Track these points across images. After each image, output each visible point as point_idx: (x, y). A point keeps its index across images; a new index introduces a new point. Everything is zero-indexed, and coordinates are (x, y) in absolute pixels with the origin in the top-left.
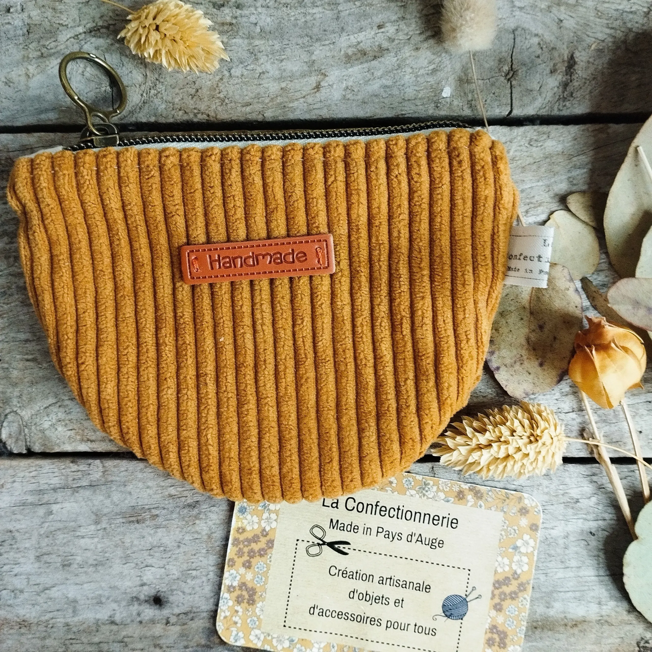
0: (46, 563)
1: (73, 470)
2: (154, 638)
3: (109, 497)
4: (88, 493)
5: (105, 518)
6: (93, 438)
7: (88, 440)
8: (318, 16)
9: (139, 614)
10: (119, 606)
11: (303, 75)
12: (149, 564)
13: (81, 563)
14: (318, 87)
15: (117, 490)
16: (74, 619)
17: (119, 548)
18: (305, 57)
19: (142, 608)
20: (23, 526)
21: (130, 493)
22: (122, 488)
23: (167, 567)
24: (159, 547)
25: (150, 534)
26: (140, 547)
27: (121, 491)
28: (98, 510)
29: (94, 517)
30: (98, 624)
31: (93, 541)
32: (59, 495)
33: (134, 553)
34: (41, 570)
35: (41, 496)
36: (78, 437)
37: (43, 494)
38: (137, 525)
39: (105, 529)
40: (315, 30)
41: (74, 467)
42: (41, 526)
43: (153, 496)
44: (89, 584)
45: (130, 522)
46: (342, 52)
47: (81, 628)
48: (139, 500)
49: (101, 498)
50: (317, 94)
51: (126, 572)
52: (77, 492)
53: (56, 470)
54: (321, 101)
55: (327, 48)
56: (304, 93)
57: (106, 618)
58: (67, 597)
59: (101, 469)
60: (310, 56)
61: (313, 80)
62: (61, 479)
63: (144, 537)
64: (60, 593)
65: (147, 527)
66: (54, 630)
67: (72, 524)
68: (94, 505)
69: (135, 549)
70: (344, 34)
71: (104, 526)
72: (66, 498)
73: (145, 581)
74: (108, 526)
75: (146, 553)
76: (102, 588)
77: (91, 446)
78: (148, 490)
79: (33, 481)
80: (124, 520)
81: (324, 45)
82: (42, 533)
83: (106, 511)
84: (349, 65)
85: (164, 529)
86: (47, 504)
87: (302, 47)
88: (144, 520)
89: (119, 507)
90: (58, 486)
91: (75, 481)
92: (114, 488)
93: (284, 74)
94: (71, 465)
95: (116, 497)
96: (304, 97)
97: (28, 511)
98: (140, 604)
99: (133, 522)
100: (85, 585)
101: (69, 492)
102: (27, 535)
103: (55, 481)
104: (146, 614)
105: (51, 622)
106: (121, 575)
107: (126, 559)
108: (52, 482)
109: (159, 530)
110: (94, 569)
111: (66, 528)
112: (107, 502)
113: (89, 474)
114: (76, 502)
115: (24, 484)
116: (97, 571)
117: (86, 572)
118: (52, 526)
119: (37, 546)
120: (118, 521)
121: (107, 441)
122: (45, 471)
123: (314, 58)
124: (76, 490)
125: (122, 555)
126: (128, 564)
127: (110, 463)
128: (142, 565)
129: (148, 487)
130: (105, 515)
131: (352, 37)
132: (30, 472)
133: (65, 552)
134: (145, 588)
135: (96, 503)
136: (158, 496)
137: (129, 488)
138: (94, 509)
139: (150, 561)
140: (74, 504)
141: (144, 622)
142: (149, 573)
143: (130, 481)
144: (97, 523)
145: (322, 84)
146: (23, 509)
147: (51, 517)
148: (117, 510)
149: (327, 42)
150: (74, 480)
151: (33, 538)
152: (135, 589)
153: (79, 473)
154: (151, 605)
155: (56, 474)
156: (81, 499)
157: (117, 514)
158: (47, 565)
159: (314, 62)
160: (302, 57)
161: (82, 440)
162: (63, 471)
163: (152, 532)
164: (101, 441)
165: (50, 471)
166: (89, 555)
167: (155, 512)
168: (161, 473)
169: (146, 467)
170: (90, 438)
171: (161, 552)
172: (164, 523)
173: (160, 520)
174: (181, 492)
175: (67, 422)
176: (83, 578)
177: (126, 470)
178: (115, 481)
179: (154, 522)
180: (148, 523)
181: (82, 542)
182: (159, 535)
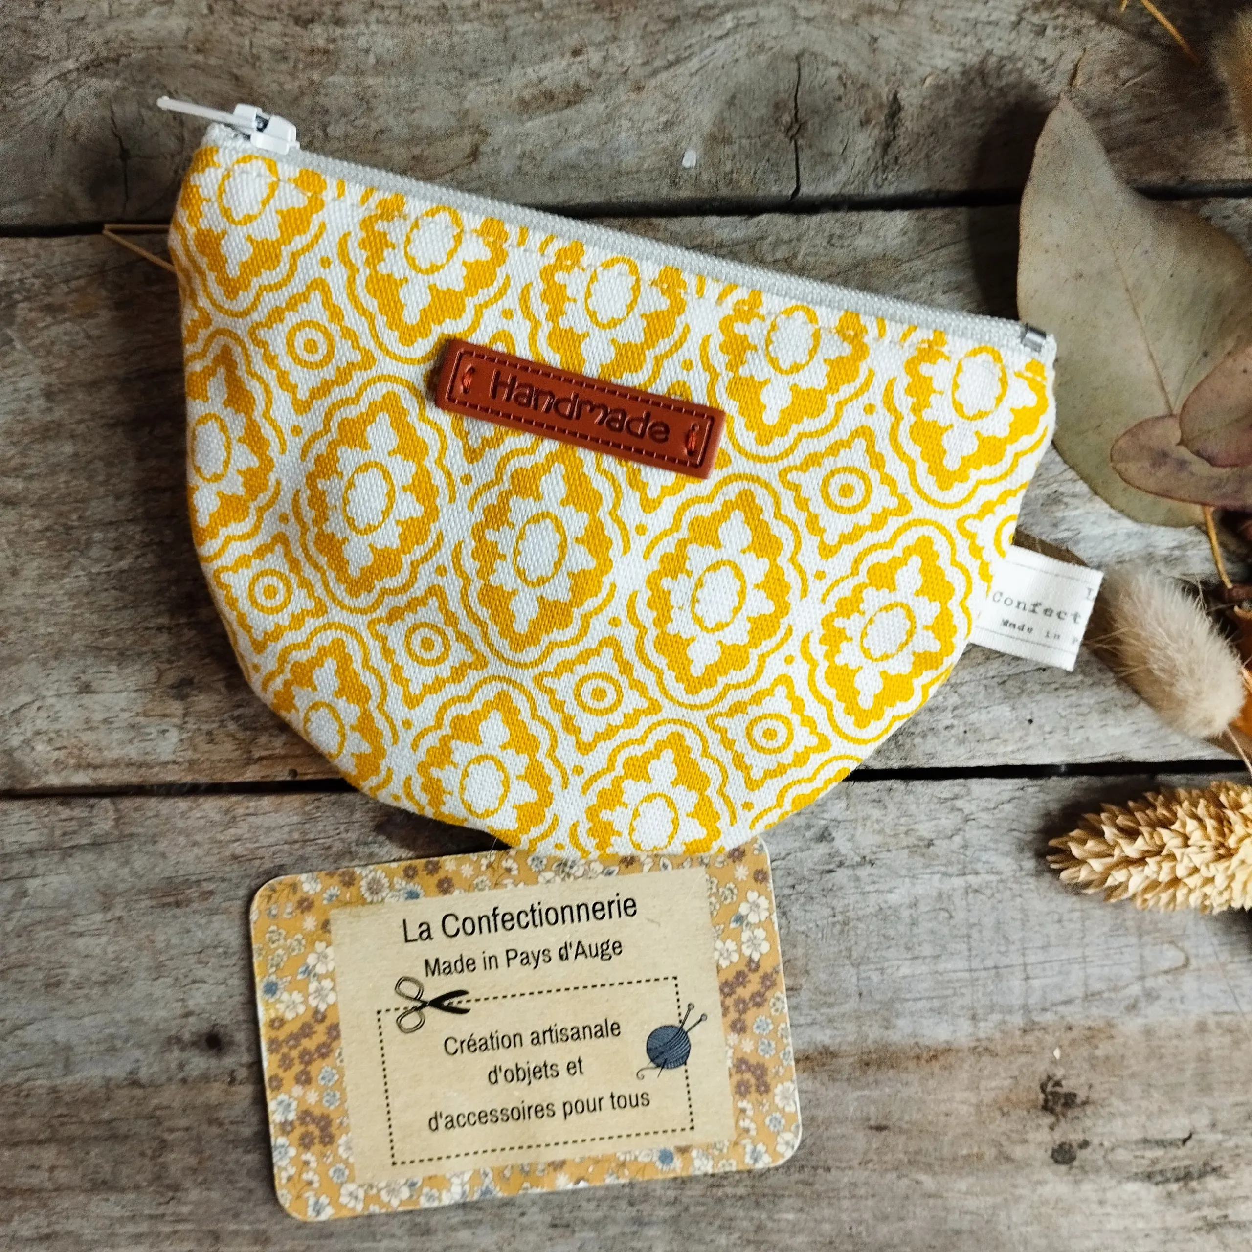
0: (16, 981)
1: (63, 817)
2: (208, 1107)
3: (127, 862)
4: (88, 857)
5: (119, 899)
6: (97, 762)
7: (89, 765)
8: (471, 36)
9: (181, 1067)
10: (145, 1053)
12: (198, 978)
13: (78, 979)
14: (474, 154)
15: (140, 851)
16: (66, 1079)
17: (145, 952)
18: (452, 104)
19: (186, 1055)
21: (163, 856)
22: (150, 848)
23: (229, 982)
24: (216, 947)
25: (200, 926)
26: (183, 949)
27: (148, 853)
28: (108, 886)
29: (100, 899)
30: (109, 1087)
31: (99, 941)
32: (39, 863)
33: (172, 959)
34: (8, 995)
35: (6, 865)
36: (72, 762)
37: (11, 861)
38: (178, 911)
39: (120, 918)
40: (467, 59)
41: (65, 812)
42: (7, 917)
43: (204, 859)
44: (92, 1017)
45: (164, 905)
46: (514, 96)
47: (80, 1095)
48: (179, 866)
49: (114, 865)
50: (474, 166)
51: (158, 993)
52: (70, 856)
53: (33, 818)
54: (480, 178)
55: (489, 88)
57: (123, 1076)
58: (54, 1042)
59: (112, 814)
60: (461, 103)
62: (42, 834)
63: (188, 932)
64: (41, 1035)
65: (194, 912)
66: (30, 1100)
67: (63, 911)
68: (100, 879)
69: (174, 952)
70: (517, 65)
71: (118, 914)
72: (52, 867)
73: (191, 1008)
74: (124, 914)
75: (192, 960)
76: (115, 1023)
77: (93, 776)
78: (196, 850)
80: (153, 903)
81: (483, 84)
82: (10, 929)
83: (121, 887)
84: (525, 117)
85: (224, 917)
86: (18, 878)
87: (446, 88)
88: (189, 901)
89: (145, 879)
90: (36, 846)
91: (67, 837)
92: (136, 847)
93: (417, 133)
94: (59, 808)
95: (139, 862)
98: (182, 1050)
99: (168, 904)
100: (86, 1020)
101: (56, 856)
103: (31, 838)
104: (192, 1066)
105: (25, 1086)
106: (150, 1000)
107: (158, 970)
108: (25, 839)
109: (215, 918)
110: (101, 990)
111: (51, 919)
112: (124, 872)
113: (91, 824)
114: (69, 873)
116: (106, 994)
117: (87, 997)
118: (27, 917)
119: (1, 953)
120: (143, 904)
121: (122, 766)
122: (14, 821)
123: (466, 105)
124: (68, 852)
125: (151, 964)
126: (161, 980)
127: (127, 804)
128: (188, 980)
129: (195, 844)
130: (120, 894)
131: (529, 71)
133: (49, 962)
134: (192, 1020)
135: (104, 874)
136: (213, 859)
137: (162, 846)
138: (101, 884)
139: (200, 972)
140: (65, 878)
141: (190, 1079)
142: (198, 994)
143: (164, 834)
144: (106, 908)
145: (482, 148)
147: (26, 900)
148: (141, 884)
149: (488, 80)
150: (64, 834)
152: (174, 1023)
153: (73, 823)
154: (202, 1050)
155: (34, 826)
156: (77, 868)
157: (141, 892)
158: (18, 985)
159: (467, 111)
160: (447, 104)
161: (78, 767)
162: (46, 819)
163: (204, 921)
164: (111, 766)
165: (23, 820)
166: (92, 966)
167: (208, 886)
168: (217, 817)
169: (191, 809)
170: (93, 762)
171: (219, 956)
172: (224, 905)
173: (217, 900)
174: (253, 851)
175: (52, 735)
176: (83, 1006)
177: (157, 816)
178: (138, 835)
179: (206, 905)
180: (195, 905)
181: (81, 943)
182: (216, 925)
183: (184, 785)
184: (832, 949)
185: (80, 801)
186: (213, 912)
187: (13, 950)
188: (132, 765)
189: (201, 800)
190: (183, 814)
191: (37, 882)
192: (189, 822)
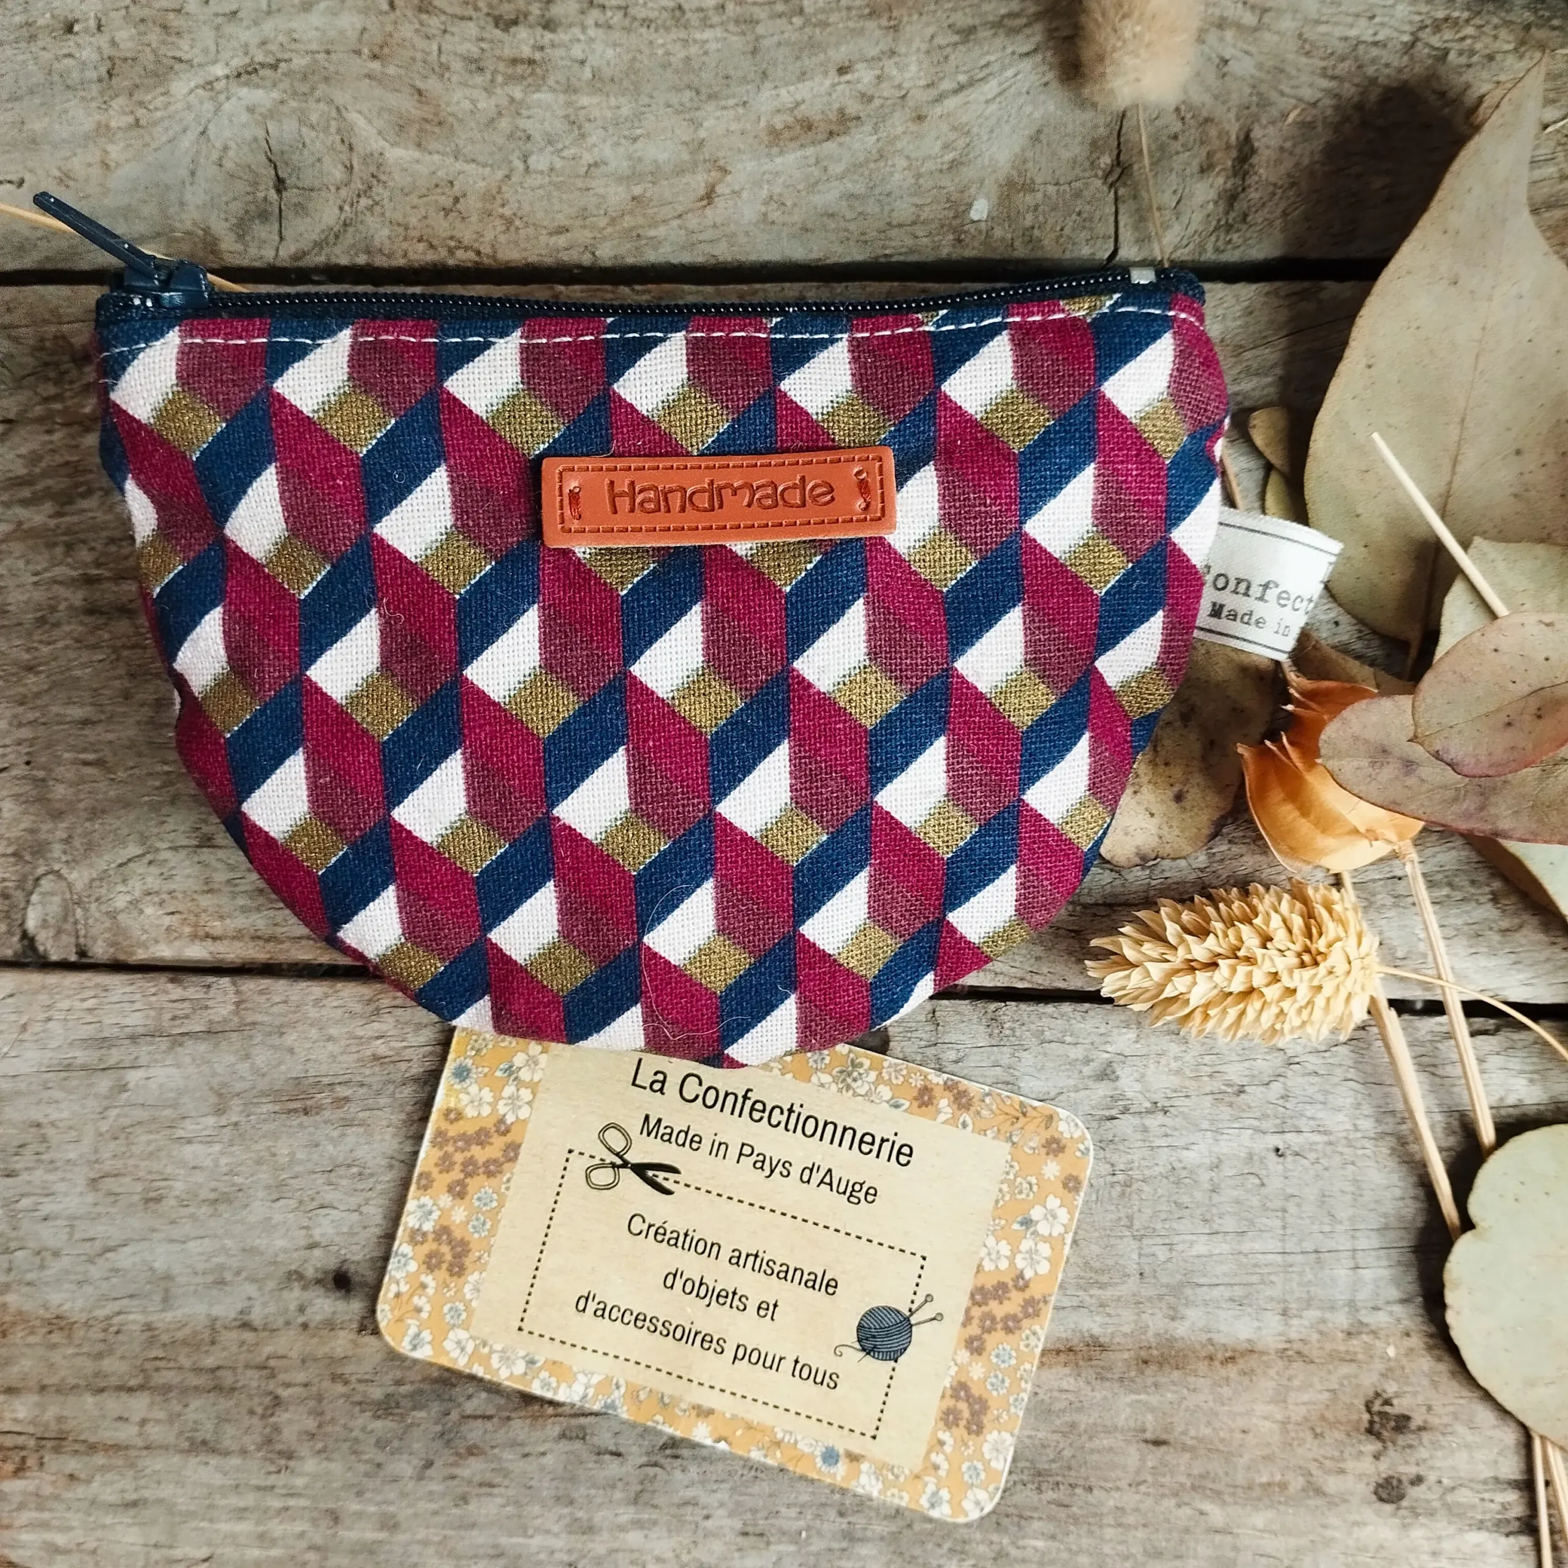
0: (110, 1194)
1: (174, 997)
2: (332, 1360)
3: (248, 1056)
4: (202, 1047)
5: (236, 1101)
6: (217, 932)
7: (207, 936)
8: (713, 46)
9: (302, 1309)
10: (260, 1289)
11: (680, 171)
12: (326, 1202)
13: (184, 1196)
14: (709, 196)
15: (263, 1043)
16: (163, 1315)
17: (264, 1168)
18: (684, 133)
19: (308, 1295)
20: (65, 1115)
21: (291, 1051)
22: (276, 1041)
23: (364, 1209)
24: (349, 1166)
25: (331, 1140)
26: (310, 1166)
27: (273, 1047)
28: (224, 1085)
29: (214, 1099)
30: (213, 1326)
31: (210, 1150)
32: (143, 1051)
33: (296, 1177)
34: (99, 1209)
35: (104, 1051)
36: (187, 930)
37: (110, 1047)
38: (305, 1120)
39: (236, 1124)
41: (175, 991)
42: (102, 1114)
43: (340, 1058)
44: (199, 1241)
45: (290, 1111)
46: (763, 124)
47: (179, 1335)
48: (309, 1065)
49: (232, 1059)
50: (708, 211)
51: (277, 1218)
52: (181, 1045)
53: (138, 996)
54: (715, 226)
55: (732, 112)
56: (680, 209)
57: (233, 1315)
58: (151, 1269)
59: (232, 997)
60: (695, 131)
61: (698, 181)
62: (147, 1017)
63: (317, 1145)
64: (137, 1259)
65: (326, 1122)
66: (120, 1337)
67: (167, 1112)
68: (214, 1074)
69: (298, 1169)
70: (768, 84)
71: (234, 1119)
72: (157, 1056)
73: (317, 1238)
74: (241, 1119)
75: (320, 1180)
76: (225, 1250)
77: (212, 949)
78: (330, 1046)
79: (90, 1018)
80: (277, 1108)
81: (724, 108)
82: (104, 1129)
83: (239, 1086)
84: (775, 150)
85: (361, 1130)
86: (116, 1068)
87: (678, 112)
88: (319, 1108)
89: (267, 1079)
90: (141, 1030)
91: (178, 1022)
92: (259, 1038)
94: (170, 986)
95: (262, 1057)
96: (680, 216)
97: (75, 1083)
98: (304, 1288)
99: (295, 1111)
100: (191, 1244)
101: (164, 1044)
102: (73, 1133)
103: (136, 1020)
104: (315, 1309)
105: (116, 1320)
106: (267, 1226)
107: (278, 1191)
108: (128, 1021)
109: (350, 1131)
110: (210, 1210)
111: (154, 1120)
112: (244, 1068)
113: (207, 1007)
114: (178, 1066)
115: (70, 1024)
116: (215, 1214)
117: (193, 1217)
118: (126, 1116)
119: (93, 1158)
120: (265, 1108)
121: (247, 939)
122: (115, 999)
123: (702, 134)
124: (178, 1040)
125: (271, 1182)
126: (282, 1202)
127: (250, 985)
128: (315, 1204)
130: (238, 1095)
131: (783, 92)
132: (84, 1000)
133: (150, 1172)
134: (317, 1252)
135: (220, 1069)
136: (350, 1058)
137: (290, 1039)
138: (216, 1081)
139: (330, 1196)
140: (173, 1071)
141: (312, 1325)
142: (325, 1222)
143: (293, 1024)
144: (220, 1111)
145: (719, 189)
146: (65, 1079)
147: (125, 1095)
148: (263, 1084)
149: (731, 102)
150: (174, 1018)
151: (86, 1142)
152: (295, 1255)
153: (186, 1004)
154: (328, 1290)
155: (137, 1006)
156: (188, 1060)
157: (263, 1094)
158: (112, 1198)
159: (702, 143)
160: (678, 131)
161: (194, 937)
162: (153, 999)
163: (336, 1134)
164: (234, 938)
165: (126, 998)
166: (201, 1180)
167: (342, 1092)
168: (358, 1008)
169: (327, 996)
170: (211, 931)
171: (353, 1176)
172: (361, 1115)
173: (352, 1108)
174: (398, 1052)
175: (165, 896)
176: (187, 1228)
177: (285, 1002)
178: (261, 1024)
179: (340, 1113)
180: (327, 1114)
181: (188, 1152)
182: (351, 1140)
183: (320, 965)
184: (1109, 1216)
185: (194, 979)
186: (347, 1123)
187: (108, 1155)
188: (259, 938)
189: (339, 985)
190: (317, 1002)
191: (140, 1074)
192: (324, 1012)
